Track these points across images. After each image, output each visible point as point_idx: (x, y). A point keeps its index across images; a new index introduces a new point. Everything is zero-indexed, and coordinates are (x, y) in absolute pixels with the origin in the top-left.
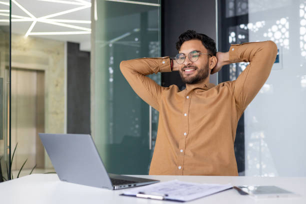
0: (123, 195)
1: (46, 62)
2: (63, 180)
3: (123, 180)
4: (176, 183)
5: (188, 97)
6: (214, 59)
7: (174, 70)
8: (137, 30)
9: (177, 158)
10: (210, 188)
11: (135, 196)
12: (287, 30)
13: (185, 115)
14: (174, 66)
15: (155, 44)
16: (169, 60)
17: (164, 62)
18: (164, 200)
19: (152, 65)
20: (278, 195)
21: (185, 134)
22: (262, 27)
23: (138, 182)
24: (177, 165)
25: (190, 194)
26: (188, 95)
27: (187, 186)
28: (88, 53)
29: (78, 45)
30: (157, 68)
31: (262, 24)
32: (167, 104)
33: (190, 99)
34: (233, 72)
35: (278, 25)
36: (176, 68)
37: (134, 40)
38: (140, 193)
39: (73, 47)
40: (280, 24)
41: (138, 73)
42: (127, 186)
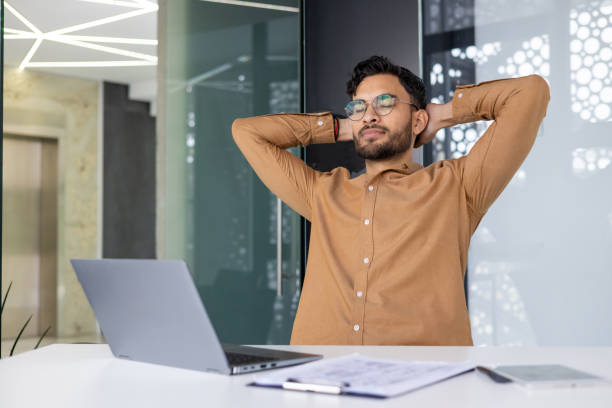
0: (254, 385)
1: (61, 123)
2: (121, 356)
3: (246, 356)
4: (357, 361)
5: (371, 188)
6: (421, 115)
7: (341, 138)
8: (244, 59)
9: (349, 309)
10: (432, 370)
11: (280, 387)
12: (544, 61)
13: (367, 222)
14: (341, 132)
15: (279, 88)
16: (330, 118)
17: (320, 123)
18: (342, 394)
19: (296, 127)
20: (574, 381)
21: (366, 261)
22: (495, 54)
23: (278, 359)
24: (351, 323)
25: (393, 382)
26: (372, 183)
27: (381, 366)
28: (147, 105)
29: (125, 88)
30: (307, 134)
31: (495, 49)
32: (327, 204)
33: (376, 191)
34: (438, 141)
35: (525, 51)
36: (344, 134)
37: (237, 80)
38: (291, 380)
39: (115, 92)
40: (530, 49)
41: (269, 142)
42: (258, 367)
